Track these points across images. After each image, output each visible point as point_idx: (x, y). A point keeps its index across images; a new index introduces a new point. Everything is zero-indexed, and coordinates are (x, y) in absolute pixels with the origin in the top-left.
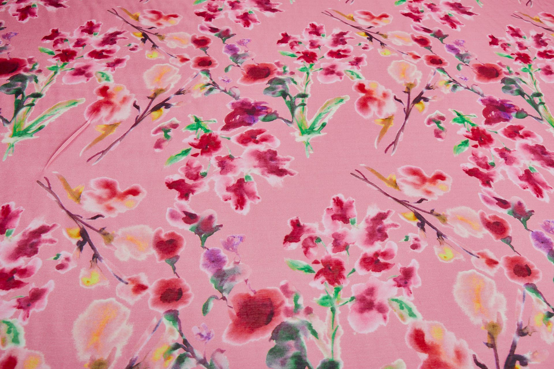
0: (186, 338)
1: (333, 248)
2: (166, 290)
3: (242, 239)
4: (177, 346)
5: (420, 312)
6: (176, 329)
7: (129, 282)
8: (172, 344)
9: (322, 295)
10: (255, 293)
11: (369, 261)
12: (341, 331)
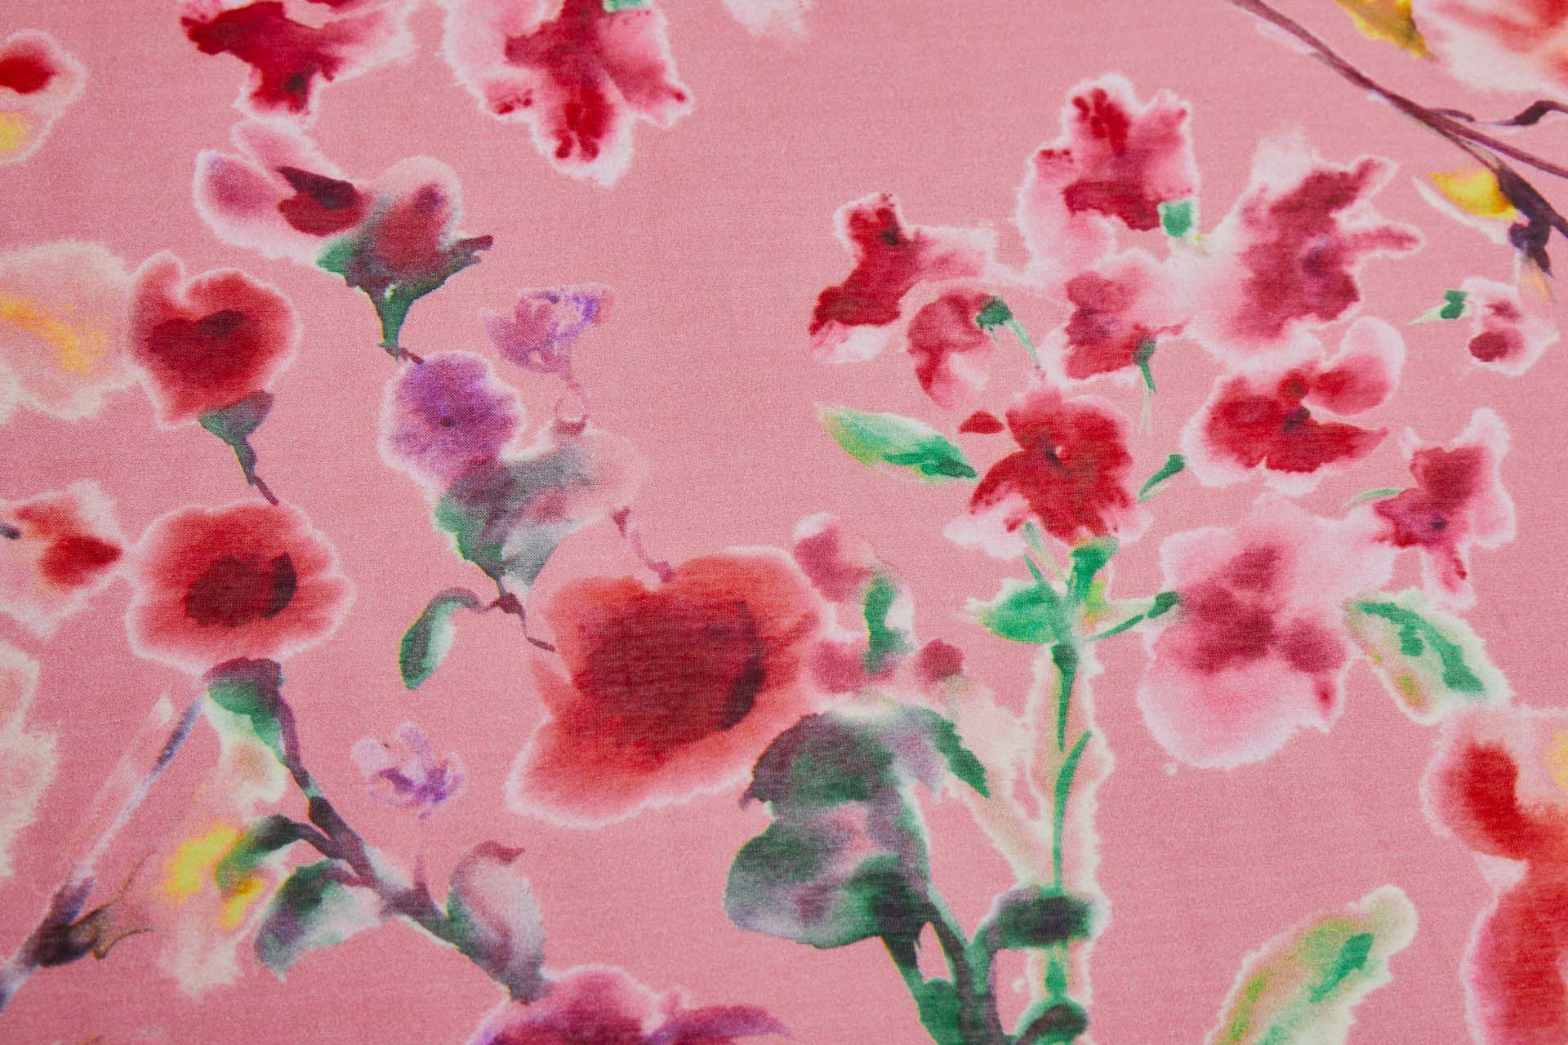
0: (324, 795)
1: (1070, 350)
2: (213, 562)
3: (592, 309)
4: (280, 832)
5: (1502, 663)
6: (271, 751)
7: (24, 527)
8: (254, 821)
9: (1011, 587)
10: (667, 576)
11: (1255, 415)
12: (1102, 755)
